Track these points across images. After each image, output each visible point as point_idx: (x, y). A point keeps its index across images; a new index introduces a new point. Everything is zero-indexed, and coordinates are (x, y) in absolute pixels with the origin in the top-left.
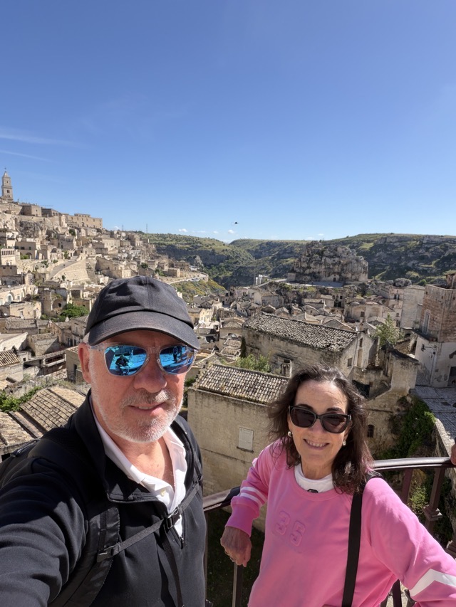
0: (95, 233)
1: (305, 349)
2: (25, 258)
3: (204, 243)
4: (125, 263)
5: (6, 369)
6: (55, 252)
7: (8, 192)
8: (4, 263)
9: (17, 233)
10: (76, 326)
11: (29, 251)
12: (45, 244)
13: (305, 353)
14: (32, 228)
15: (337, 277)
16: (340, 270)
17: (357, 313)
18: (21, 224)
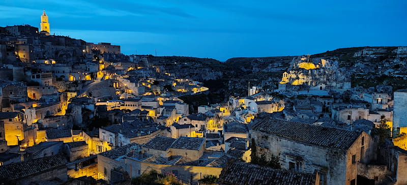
0: (114, 58)
1: (311, 148)
2: (60, 80)
5: (54, 170)
7: (46, 28)
8: (44, 84)
10: (103, 134)
11: (63, 74)
13: (311, 151)
14: (65, 56)
15: (323, 86)
16: (325, 79)
17: (344, 116)
18: (57, 53)
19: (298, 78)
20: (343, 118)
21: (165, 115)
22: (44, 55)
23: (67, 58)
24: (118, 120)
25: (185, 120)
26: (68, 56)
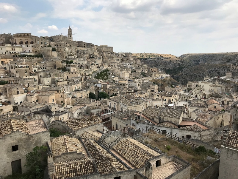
0: (110, 55)
2: (80, 68)
3: (164, 57)
4: (125, 69)
5: (96, 125)
6: (93, 65)
7: (70, 36)
8: (72, 71)
9: (76, 56)
11: (82, 65)
12: (88, 61)
14: (82, 54)
18: (78, 52)
21: (143, 92)
22: (71, 53)
23: (83, 55)
24: (115, 94)
25: (158, 96)
26: (84, 54)
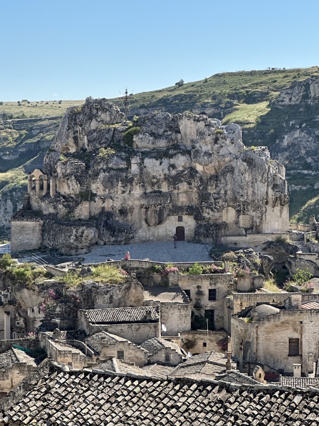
15: (189, 223)
16: (195, 196)
17: (277, 343)
19: (88, 196)
20: (272, 349)
